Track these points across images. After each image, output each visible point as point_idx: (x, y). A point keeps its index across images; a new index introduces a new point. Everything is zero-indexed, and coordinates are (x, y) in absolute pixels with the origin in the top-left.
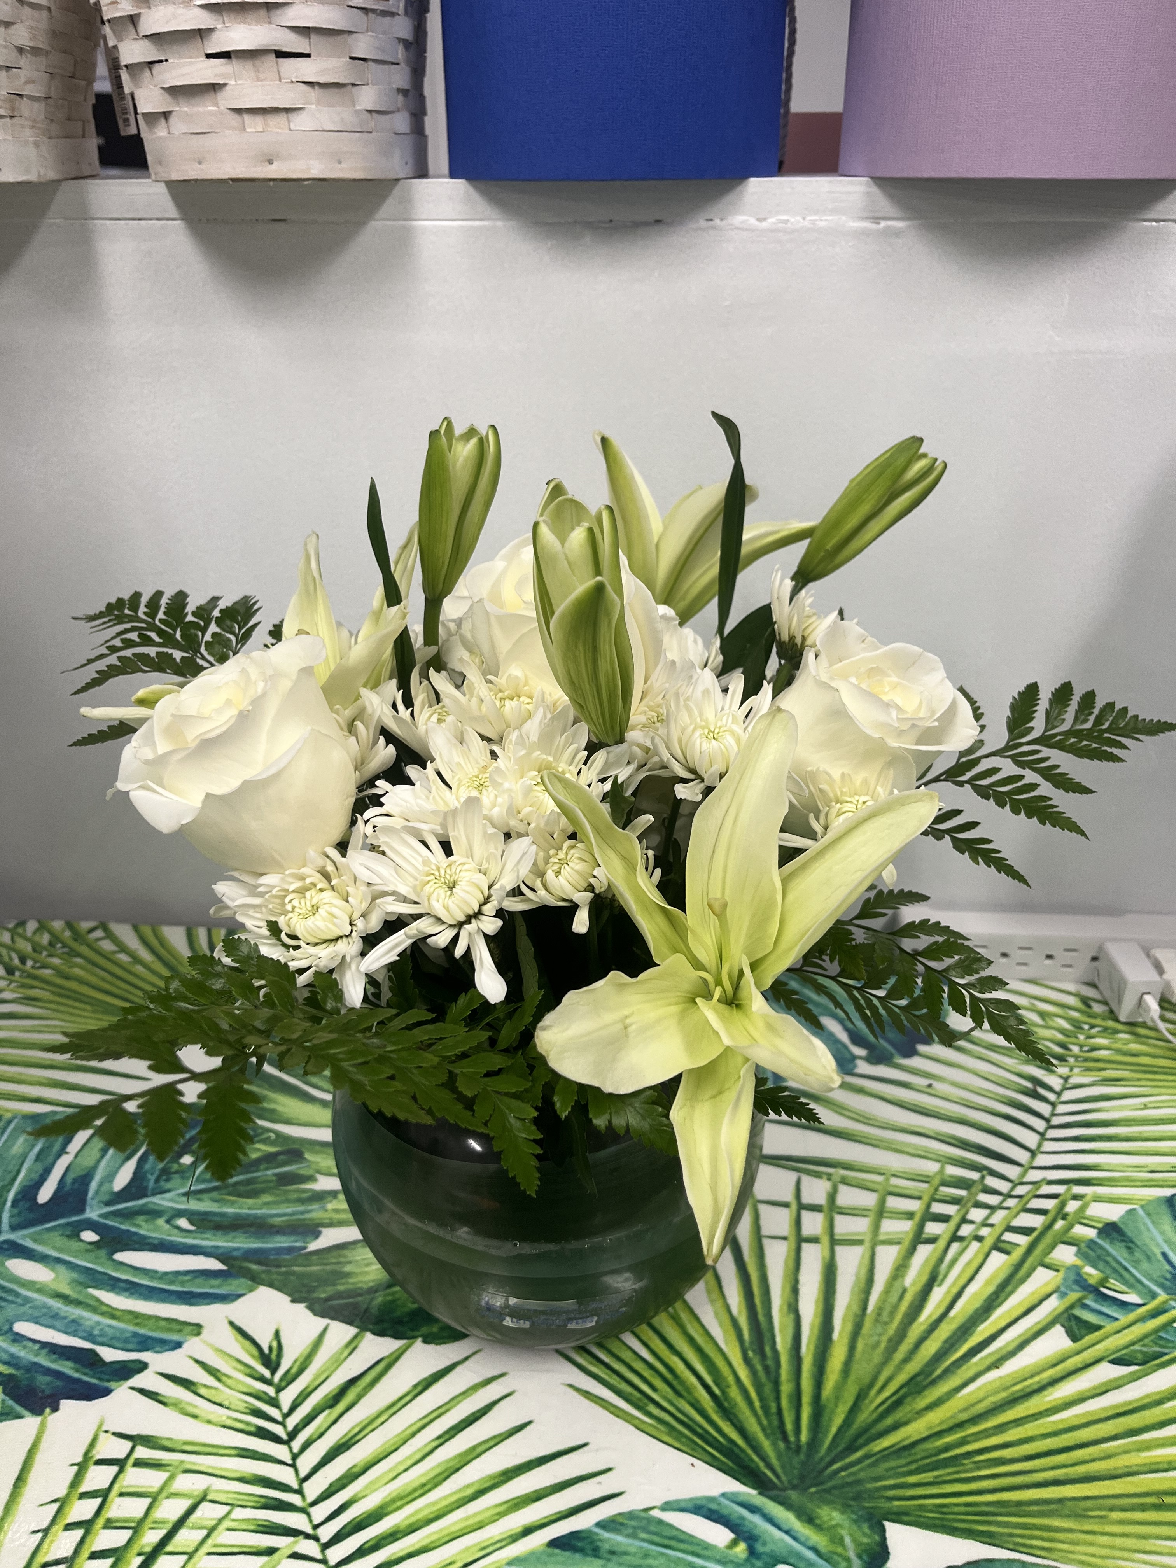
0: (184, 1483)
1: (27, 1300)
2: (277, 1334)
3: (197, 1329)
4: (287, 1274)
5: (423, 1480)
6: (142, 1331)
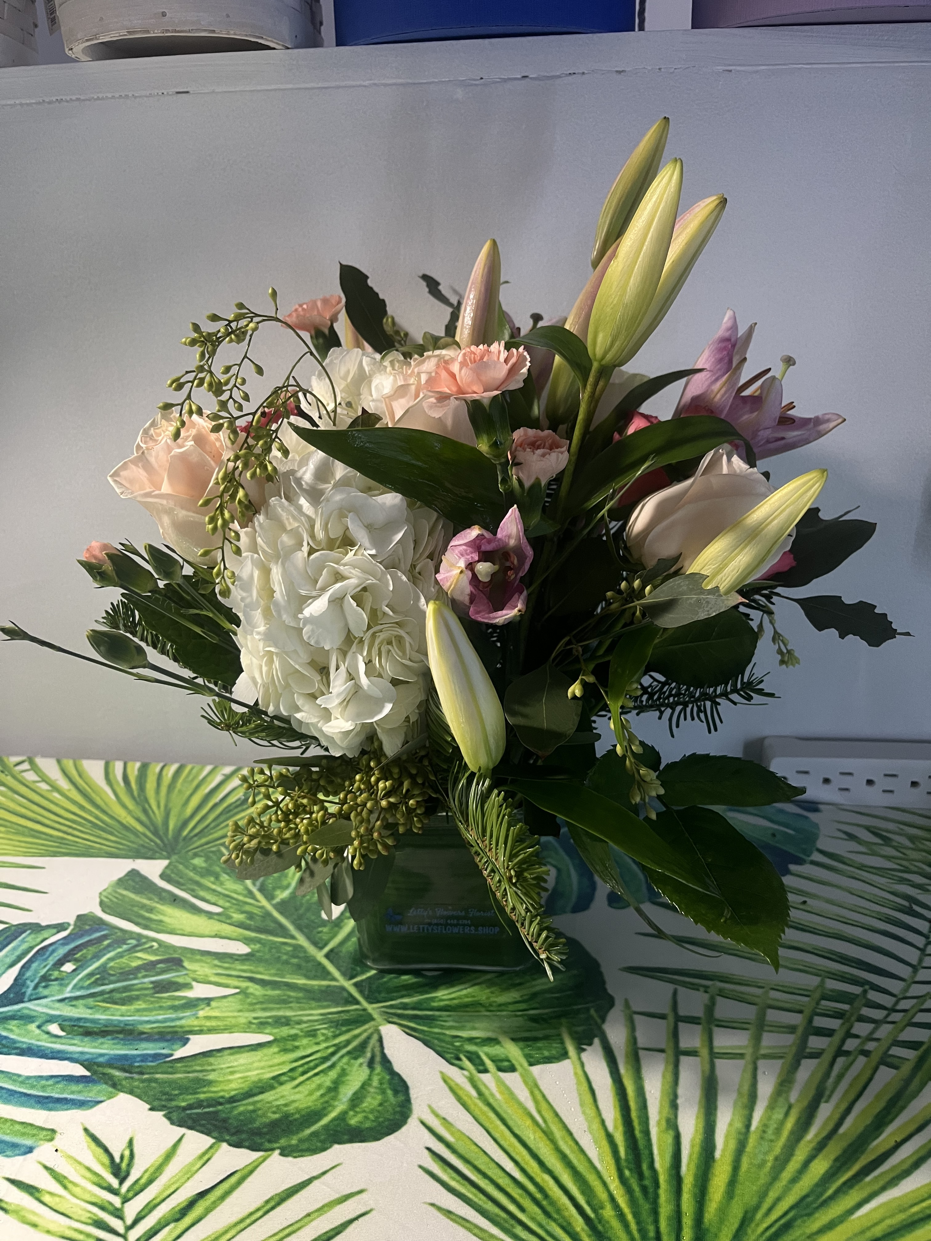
2: (131, 1143)
3: (51, 1134)
4: (150, 1081)
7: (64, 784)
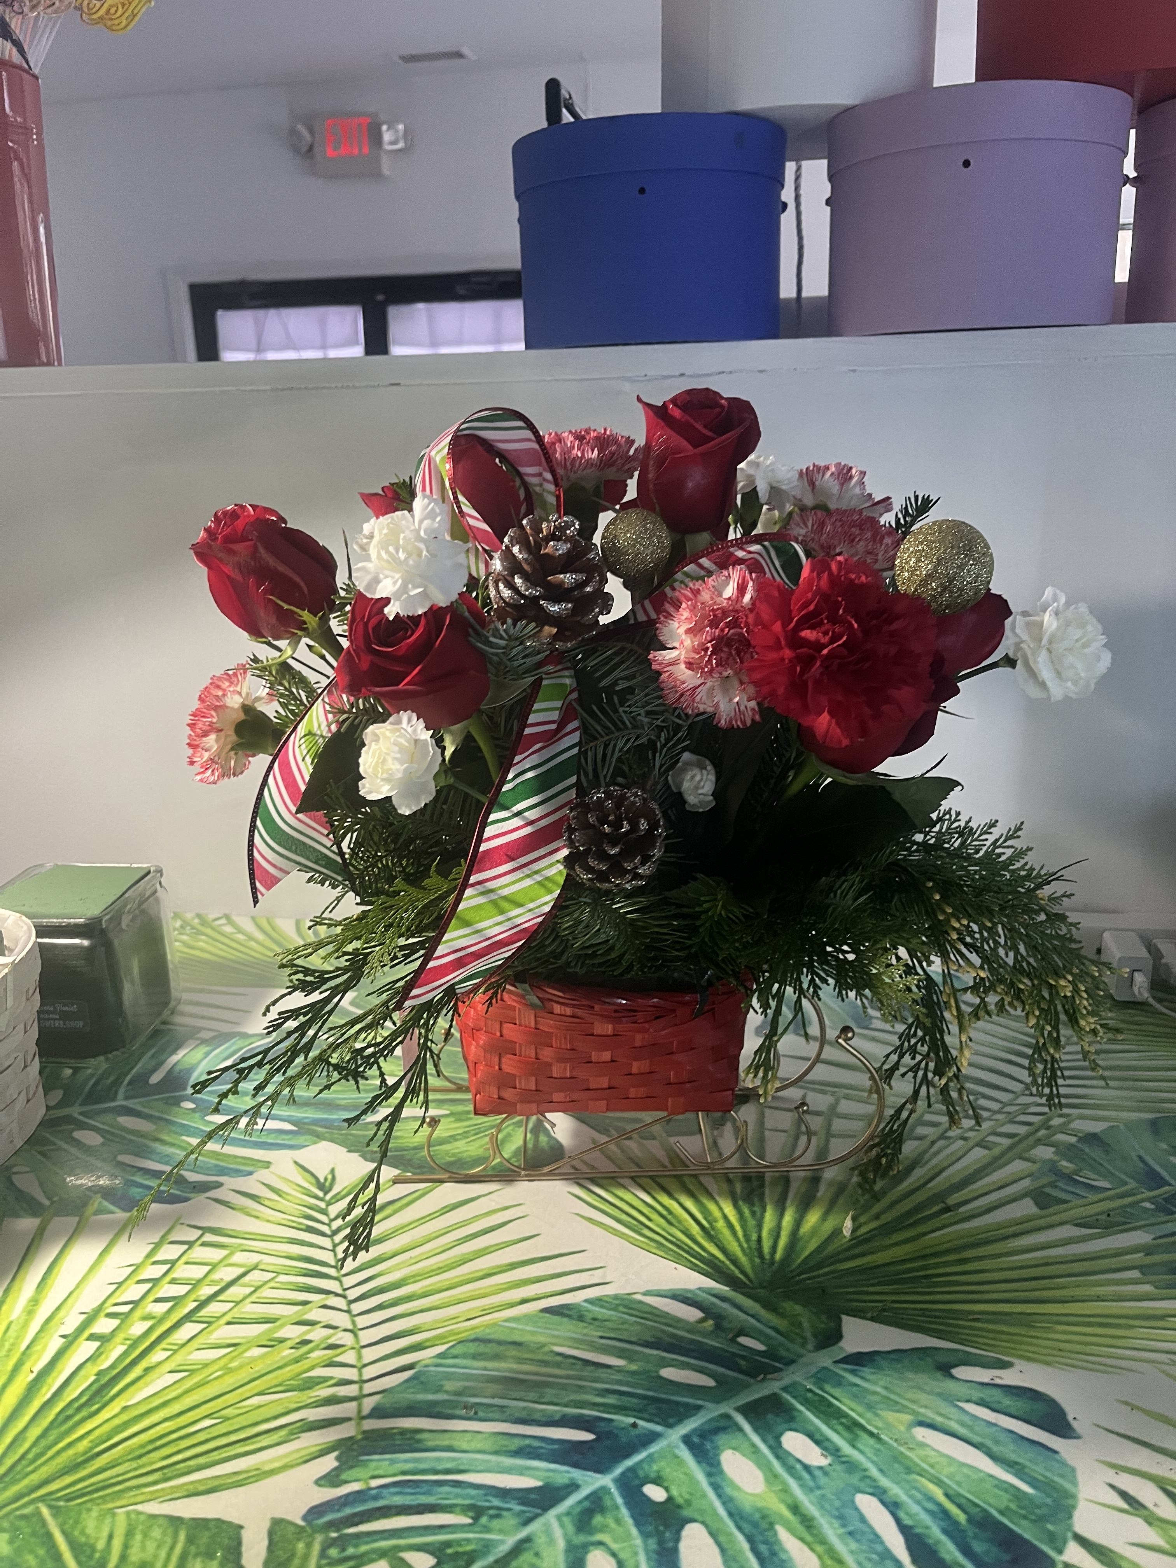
0: (239, 1257)
1: (131, 1141)
2: (332, 1171)
3: (267, 1164)
4: (346, 1135)
5: (441, 1265)
6: (222, 1164)
7: (260, 936)
